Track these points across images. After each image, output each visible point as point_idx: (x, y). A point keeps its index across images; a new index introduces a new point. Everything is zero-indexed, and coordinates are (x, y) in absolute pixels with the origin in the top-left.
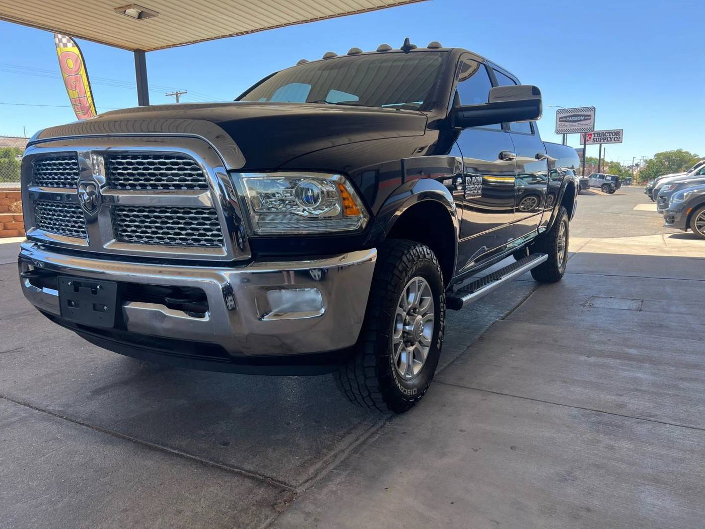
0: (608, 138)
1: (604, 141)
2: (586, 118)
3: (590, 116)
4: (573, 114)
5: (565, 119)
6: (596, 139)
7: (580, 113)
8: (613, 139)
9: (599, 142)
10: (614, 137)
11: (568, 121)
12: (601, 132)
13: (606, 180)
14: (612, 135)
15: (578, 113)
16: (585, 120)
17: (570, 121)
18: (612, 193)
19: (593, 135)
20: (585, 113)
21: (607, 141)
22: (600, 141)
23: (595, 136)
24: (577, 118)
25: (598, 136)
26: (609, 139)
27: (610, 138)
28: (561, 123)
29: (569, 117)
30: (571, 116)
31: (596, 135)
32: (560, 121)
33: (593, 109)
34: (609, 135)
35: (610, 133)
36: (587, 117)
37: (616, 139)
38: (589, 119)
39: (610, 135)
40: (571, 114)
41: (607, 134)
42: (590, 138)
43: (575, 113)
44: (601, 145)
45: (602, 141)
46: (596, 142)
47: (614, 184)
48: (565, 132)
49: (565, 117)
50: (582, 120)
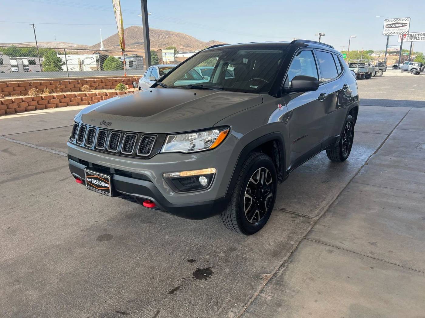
1: (414, 40)
2: (404, 25)
3: (407, 23)
4: (395, 22)
5: (389, 26)
6: (409, 38)
7: (400, 22)
8: (420, 39)
10: (421, 37)
11: (392, 27)
12: (412, 34)
13: (414, 66)
14: (420, 36)
15: (398, 22)
16: (403, 26)
17: (393, 27)
18: (418, 74)
19: (407, 36)
20: (403, 22)
21: (416, 39)
23: (408, 36)
24: (398, 25)
25: (410, 36)
26: (418, 38)
27: (418, 37)
28: (387, 28)
29: (392, 24)
30: (394, 24)
31: (409, 36)
32: (386, 27)
33: (409, 19)
35: (418, 34)
37: (422, 38)
38: (406, 26)
39: (418, 36)
40: (394, 22)
41: (416, 35)
42: (405, 38)
44: (412, 42)
45: (413, 39)
46: (408, 41)
47: (419, 68)
48: (389, 35)
49: (390, 25)
50: (401, 26)
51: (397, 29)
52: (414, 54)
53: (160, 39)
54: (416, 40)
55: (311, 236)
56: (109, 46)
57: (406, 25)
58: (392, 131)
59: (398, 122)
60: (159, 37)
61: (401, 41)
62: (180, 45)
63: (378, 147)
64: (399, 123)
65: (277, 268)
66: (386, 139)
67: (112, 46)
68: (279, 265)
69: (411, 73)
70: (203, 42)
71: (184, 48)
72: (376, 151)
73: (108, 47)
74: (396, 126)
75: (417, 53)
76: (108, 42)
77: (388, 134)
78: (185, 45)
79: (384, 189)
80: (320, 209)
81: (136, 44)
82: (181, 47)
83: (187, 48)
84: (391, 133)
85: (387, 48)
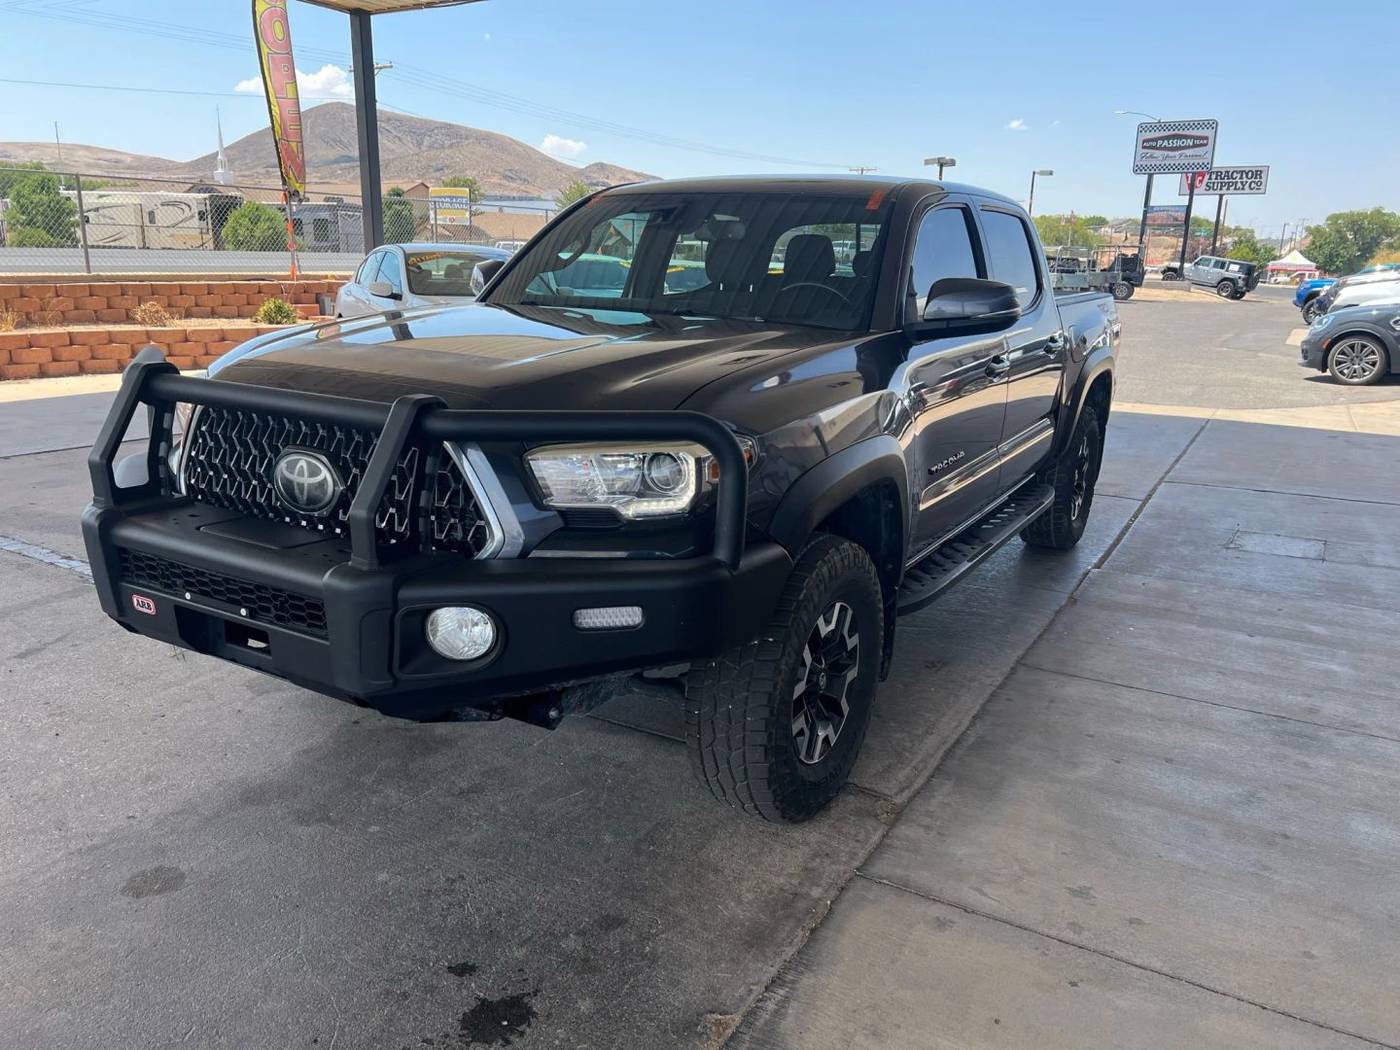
0: (1237, 182)
1: (1228, 189)
2: (1197, 142)
3: (1206, 138)
4: (1172, 133)
5: (1154, 144)
6: (1214, 183)
7: (1186, 132)
8: (1247, 187)
9: (1218, 192)
10: (1250, 181)
11: (1160, 148)
12: (1223, 171)
13: (1228, 270)
14: (1247, 177)
15: (1181, 132)
16: (1195, 146)
17: (1165, 148)
18: (1238, 298)
19: (1207, 177)
20: (1195, 133)
21: (1235, 189)
22: (1221, 189)
23: (1210, 178)
24: (1180, 143)
25: (1216, 179)
26: (1239, 185)
27: (1242, 183)
28: (1146, 151)
29: (1163, 138)
30: (1168, 138)
31: (1214, 176)
32: (1144, 147)
33: (1213, 125)
34: (1239, 176)
35: (1242, 172)
36: (1200, 142)
37: (1253, 185)
38: (1205, 145)
39: (1241, 178)
40: (1167, 133)
41: (1235, 175)
42: (1201, 181)
43: (1176, 132)
44: (1221, 196)
45: (1224, 188)
46: (1211, 191)
47: (1243, 280)
48: (1152, 171)
49: (1156, 140)
50: (1189, 147)
51: (1177, 153)
52: (1229, 232)
53: (424, 148)
54: (1235, 192)
55: (879, 868)
56: (247, 164)
57: (1205, 142)
58: (1154, 490)
59: (1174, 459)
60: (420, 144)
61: (1188, 192)
62: (490, 173)
63: (1110, 542)
64: (1177, 461)
65: (758, 989)
66: (1136, 516)
67: (258, 165)
68: (766, 978)
69: (1219, 293)
70: (569, 167)
71: (503, 182)
72: (1102, 557)
73: (244, 167)
74: (1167, 473)
75: (1237, 229)
76: (245, 151)
77: (1143, 497)
78: (507, 173)
79: (1125, 691)
80: (914, 763)
81: (343, 165)
82: (495, 180)
83: (513, 185)
84: (1150, 496)
85: (1145, 213)
